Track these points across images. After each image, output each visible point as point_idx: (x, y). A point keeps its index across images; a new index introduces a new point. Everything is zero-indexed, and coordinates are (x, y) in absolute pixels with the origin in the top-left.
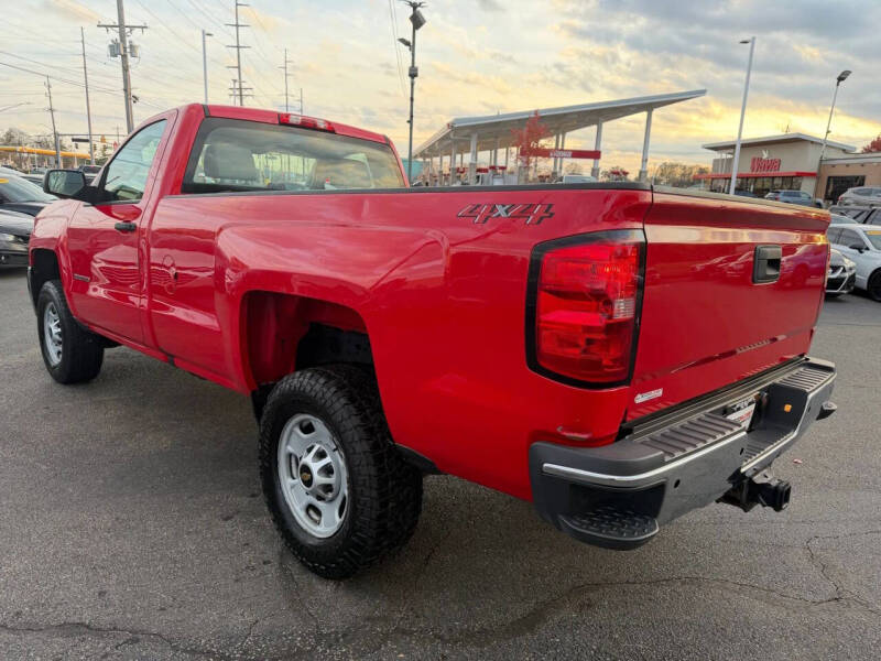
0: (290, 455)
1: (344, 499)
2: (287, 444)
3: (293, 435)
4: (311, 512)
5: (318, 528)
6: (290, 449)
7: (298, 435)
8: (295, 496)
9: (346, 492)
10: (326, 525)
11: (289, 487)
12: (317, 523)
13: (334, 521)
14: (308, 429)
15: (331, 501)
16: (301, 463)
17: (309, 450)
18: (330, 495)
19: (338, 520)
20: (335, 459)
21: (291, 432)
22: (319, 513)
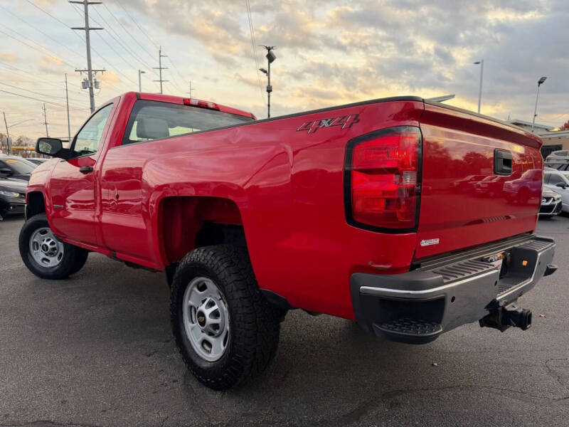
0: (191, 307)
1: (227, 332)
2: (189, 299)
3: (193, 293)
4: (205, 345)
5: (210, 356)
6: (191, 303)
7: (196, 292)
8: (194, 334)
9: (228, 328)
10: (215, 353)
11: (190, 328)
12: (209, 352)
13: (221, 349)
14: (202, 288)
15: (219, 336)
16: (198, 311)
17: (203, 302)
18: (218, 332)
19: (223, 348)
20: (220, 306)
21: (192, 290)
22: (210, 345)
